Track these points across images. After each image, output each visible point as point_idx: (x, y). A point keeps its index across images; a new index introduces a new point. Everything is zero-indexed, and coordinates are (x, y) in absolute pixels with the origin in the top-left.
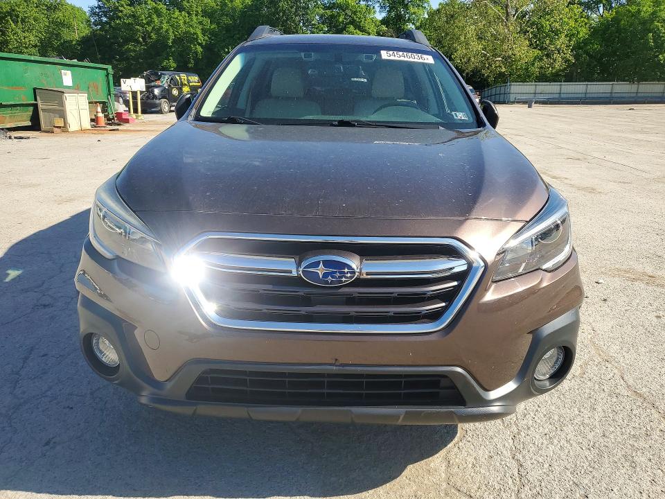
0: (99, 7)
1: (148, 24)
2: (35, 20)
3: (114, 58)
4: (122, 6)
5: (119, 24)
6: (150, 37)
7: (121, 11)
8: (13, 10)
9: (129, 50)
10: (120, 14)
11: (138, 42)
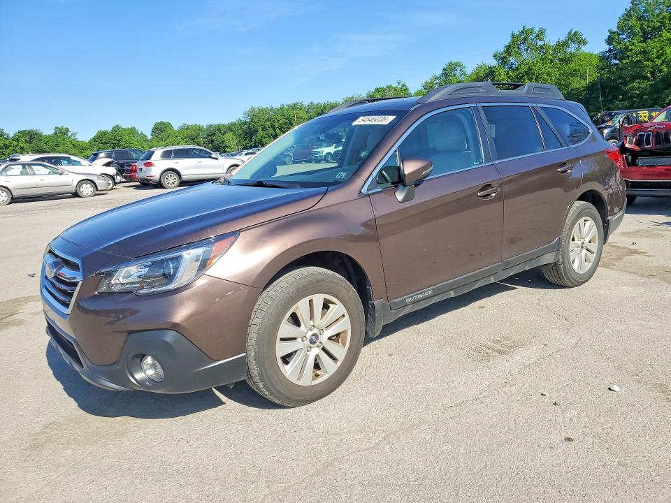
0: (610, 51)
1: (658, 57)
2: (548, 74)
3: (617, 98)
4: (633, 44)
5: (626, 63)
6: (660, 71)
7: (631, 50)
8: (530, 69)
9: (634, 88)
10: (629, 53)
11: (645, 78)
